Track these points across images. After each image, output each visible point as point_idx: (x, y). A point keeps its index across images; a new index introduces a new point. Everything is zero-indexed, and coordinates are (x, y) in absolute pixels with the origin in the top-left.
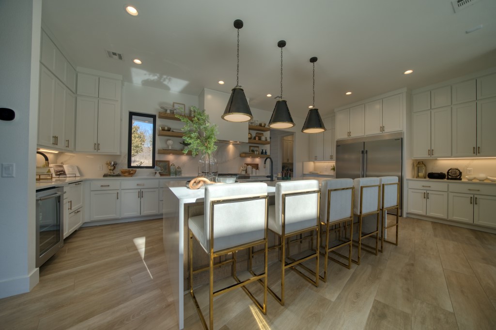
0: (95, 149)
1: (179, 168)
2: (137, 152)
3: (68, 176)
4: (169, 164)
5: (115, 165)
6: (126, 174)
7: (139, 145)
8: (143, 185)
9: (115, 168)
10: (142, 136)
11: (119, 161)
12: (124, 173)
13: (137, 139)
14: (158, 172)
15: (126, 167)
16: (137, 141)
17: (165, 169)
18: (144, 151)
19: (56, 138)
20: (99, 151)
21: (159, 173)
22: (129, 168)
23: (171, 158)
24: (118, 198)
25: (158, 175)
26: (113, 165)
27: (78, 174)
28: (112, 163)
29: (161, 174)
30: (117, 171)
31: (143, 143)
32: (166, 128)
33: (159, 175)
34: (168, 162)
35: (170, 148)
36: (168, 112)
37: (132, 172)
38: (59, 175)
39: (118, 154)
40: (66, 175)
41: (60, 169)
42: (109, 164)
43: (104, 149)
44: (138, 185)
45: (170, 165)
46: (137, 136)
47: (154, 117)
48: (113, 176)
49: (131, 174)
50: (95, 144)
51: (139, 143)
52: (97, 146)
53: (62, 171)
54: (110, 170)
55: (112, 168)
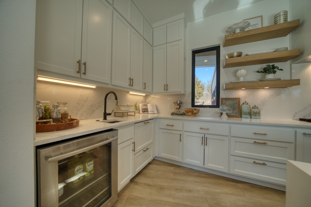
0: (165, 90)
1: (255, 107)
2: (200, 97)
3: (149, 113)
4: (239, 102)
5: (180, 105)
6: (190, 114)
7: (201, 92)
8: (208, 129)
9: (180, 106)
10: (203, 87)
11: (183, 101)
12: (188, 113)
13: (200, 89)
14: (224, 113)
15: (189, 106)
16: (200, 90)
17: (234, 109)
18: (204, 95)
19: (131, 80)
20: (168, 91)
21: (226, 113)
22: (192, 107)
23: (241, 94)
24: (180, 140)
25: (224, 116)
26: (179, 104)
27: (156, 112)
28: (178, 103)
29: (229, 116)
30: (182, 111)
31: (203, 91)
32: (235, 54)
33: (227, 117)
34: (238, 99)
35: (242, 79)
36: (238, 31)
37: (195, 112)
38: (144, 112)
39: (182, 92)
40: (148, 112)
41: (145, 107)
42: (175, 103)
43: (171, 90)
44: (201, 128)
45: (241, 104)
46: (200, 87)
47: (217, 49)
48: (179, 115)
49: (194, 114)
50: (165, 85)
51: (201, 91)
52: (166, 87)
53: (146, 109)
54: (177, 109)
55: (178, 107)
